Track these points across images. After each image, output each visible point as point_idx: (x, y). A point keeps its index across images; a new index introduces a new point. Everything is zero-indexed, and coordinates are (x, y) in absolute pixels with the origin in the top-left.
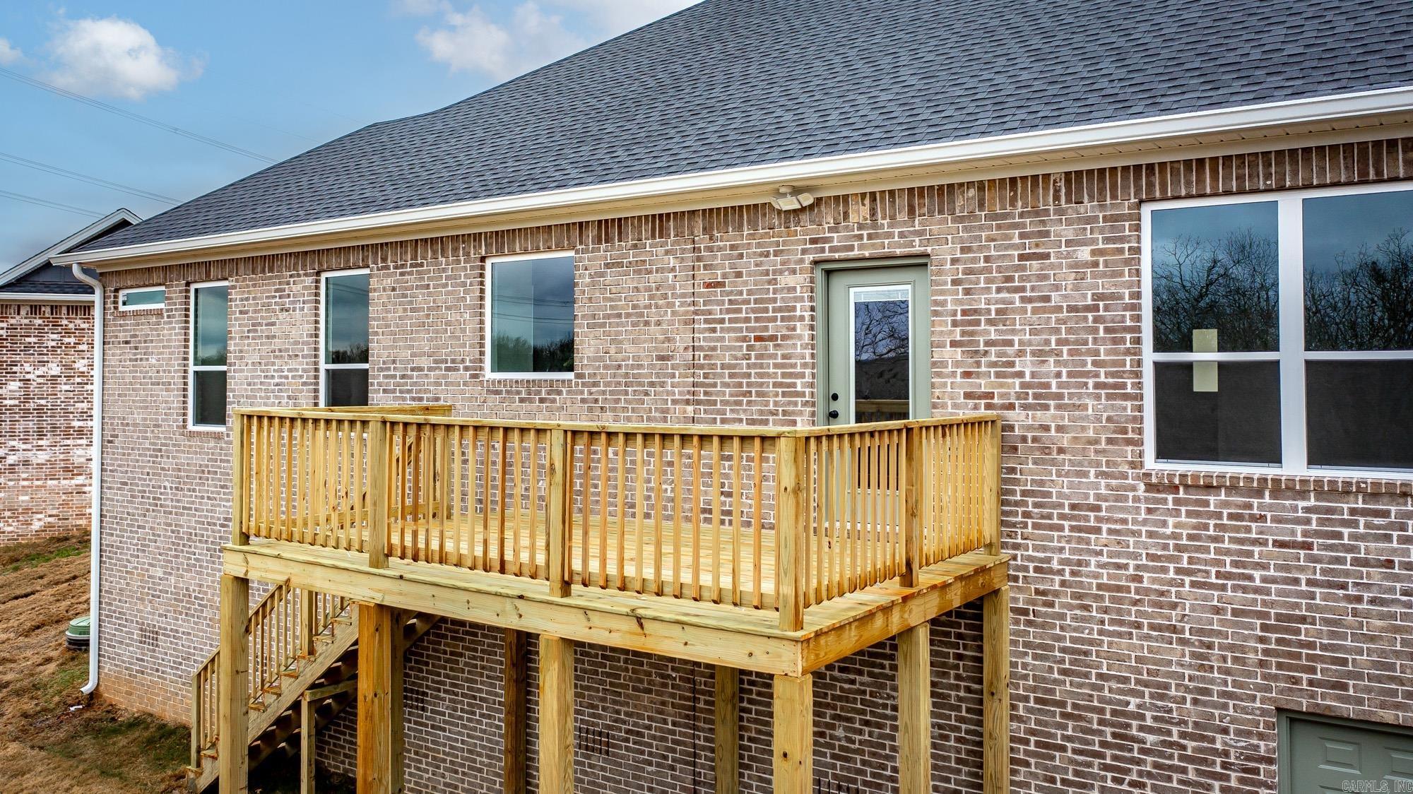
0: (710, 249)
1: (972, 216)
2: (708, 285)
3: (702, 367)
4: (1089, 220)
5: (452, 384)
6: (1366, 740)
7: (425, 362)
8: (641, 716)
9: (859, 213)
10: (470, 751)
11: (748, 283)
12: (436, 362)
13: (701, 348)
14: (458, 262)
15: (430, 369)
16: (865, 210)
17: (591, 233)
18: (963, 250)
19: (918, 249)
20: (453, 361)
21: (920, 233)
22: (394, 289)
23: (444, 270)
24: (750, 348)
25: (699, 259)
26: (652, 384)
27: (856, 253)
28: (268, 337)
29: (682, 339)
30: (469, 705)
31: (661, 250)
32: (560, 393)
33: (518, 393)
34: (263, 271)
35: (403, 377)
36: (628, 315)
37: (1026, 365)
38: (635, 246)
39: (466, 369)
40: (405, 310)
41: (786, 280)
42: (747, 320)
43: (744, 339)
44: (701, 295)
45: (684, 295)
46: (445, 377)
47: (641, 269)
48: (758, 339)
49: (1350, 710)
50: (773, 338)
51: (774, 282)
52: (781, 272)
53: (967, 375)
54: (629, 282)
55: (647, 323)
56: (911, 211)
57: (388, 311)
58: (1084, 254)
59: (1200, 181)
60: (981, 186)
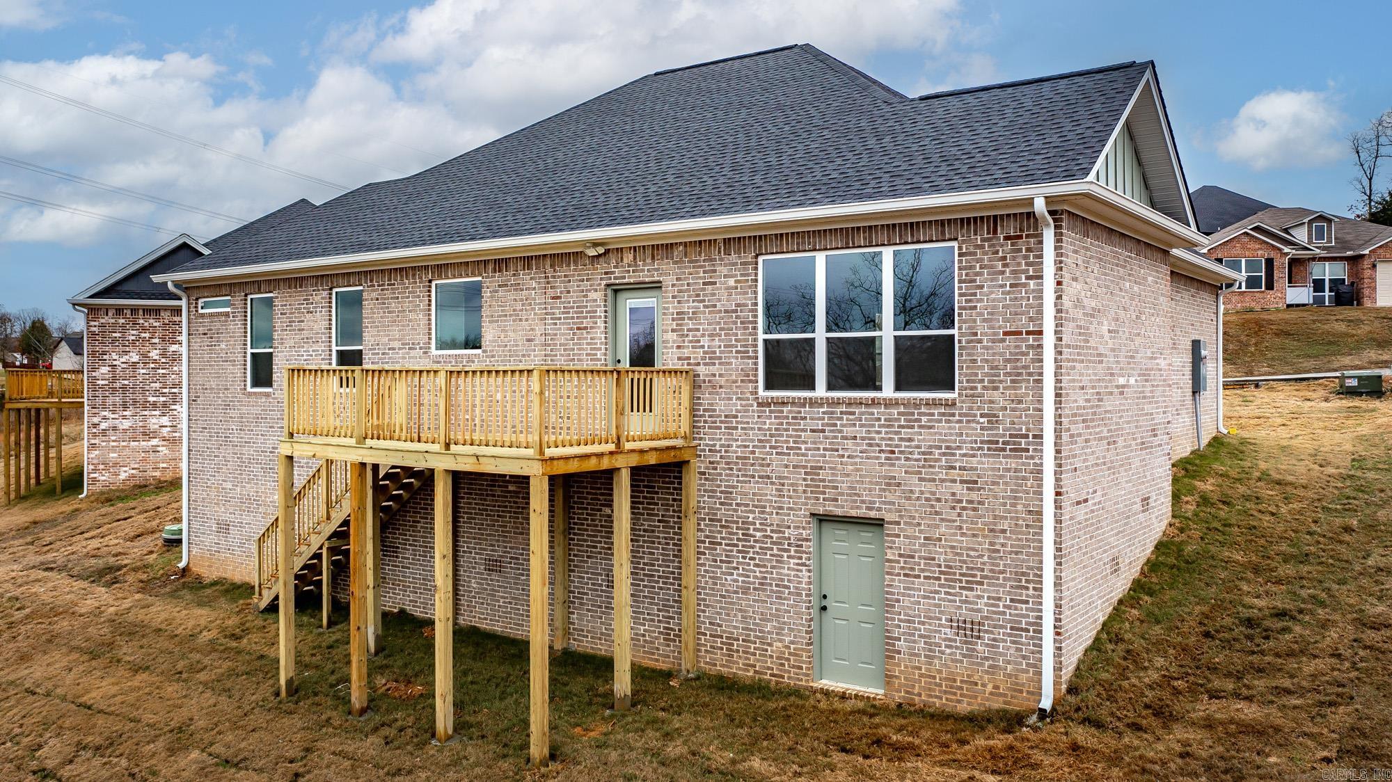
0: (554, 277)
1: (681, 261)
2: (553, 298)
3: (549, 345)
4: (735, 264)
5: (412, 357)
7: (396, 344)
8: (518, 548)
9: (629, 257)
10: (424, 579)
11: (574, 296)
12: (403, 344)
13: (549, 334)
14: (416, 283)
15: (400, 349)
16: (631, 256)
17: (490, 267)
18: (678, 279)
19: (656, 279)
20: (413, 344)
21: (657, 270)
22: (377, 299)
23: (407, 288)
24: (574, 334)
25: (548, 283)
26: (524, 356)
27: (626, 281)
28: (299, 330)
29: (539, 330)
30: (424, 551)
31: (528, 277)
32: (473, 362)
33: (450, 362)
34: (296, 287)
35: (383, 354)
36: (511, 315)
37: (705, 342)
38: (514, 275)
39: (421, 348)
40: (384, 312)
41: (592, 295)
42: (573, 318)
43: (571, 329)
44: (549, 303)
45: (540, 304)
46: (408, 353)
47: (518, 289)
48: (579, 329)
49: (839, 512)
50: (586, 328)
51: (586, 296)
52: (590, 291)
53: (679, 347)
54: (511, 296)
55: (521, 320)
56: (653, 258)
57: (374, 313)
58: (731, 282)
59: (781, 245)
60: (685, 244)
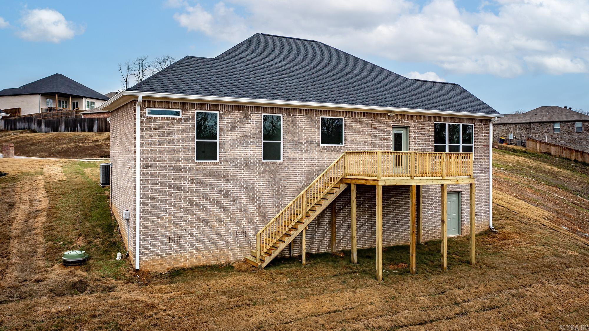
0: (374, 121)
1: (415, 121)
2: (374, 128)
3: (373, 144)
4: (429, 123)
5: (312, 147)
6: (451, 194)
7: (303, 141)
9: (400, 118)
10: (318, 237)
11: (382, 128)
12: (307, 141)
13: (373, 140)
14: (314, 116)
15: (305, 143)
16: (401, 117)
17: (350, 114)
18: (414, 126)
19: (408, 125)
20: (312, 141)
21: (408, 122)
22: (292, 121)
23: (309, 118)
24: (382, 141)
25: (372, 123)
26: (363, 148)
27: (399, 125)
29: (369, 138)
30: (317, 226)
31: (365, 120)
32: (342, 149)
33: (331, 149)
34: (239, 111)
35: (296, 145)
36: (358, 133)
37: (422, 145)
38: (359, 118)
39: (316, 143)
40: (296, 127)
41: (388, 128)
42: (381, 135)
43: (381, 139)
44: (373, 130)
45: (369, 130)
46: (309, 145)
47: (360, 123)
48: (383, 139)
49: (453, 190)
50: (386, 139)
51: (386, 128)
52: (387, 127)
53: (414, 146)
54: (358, 126)
55: (362, 135)
56: (407, 119)
57: (290, 127)
58: (429, 128)
60: (417, 116)
